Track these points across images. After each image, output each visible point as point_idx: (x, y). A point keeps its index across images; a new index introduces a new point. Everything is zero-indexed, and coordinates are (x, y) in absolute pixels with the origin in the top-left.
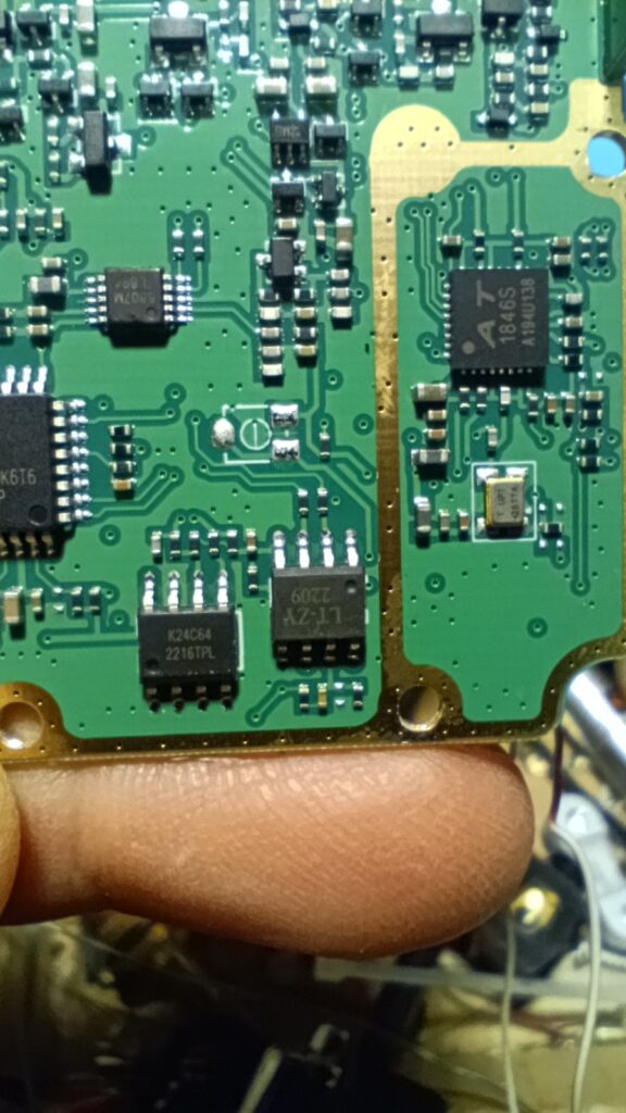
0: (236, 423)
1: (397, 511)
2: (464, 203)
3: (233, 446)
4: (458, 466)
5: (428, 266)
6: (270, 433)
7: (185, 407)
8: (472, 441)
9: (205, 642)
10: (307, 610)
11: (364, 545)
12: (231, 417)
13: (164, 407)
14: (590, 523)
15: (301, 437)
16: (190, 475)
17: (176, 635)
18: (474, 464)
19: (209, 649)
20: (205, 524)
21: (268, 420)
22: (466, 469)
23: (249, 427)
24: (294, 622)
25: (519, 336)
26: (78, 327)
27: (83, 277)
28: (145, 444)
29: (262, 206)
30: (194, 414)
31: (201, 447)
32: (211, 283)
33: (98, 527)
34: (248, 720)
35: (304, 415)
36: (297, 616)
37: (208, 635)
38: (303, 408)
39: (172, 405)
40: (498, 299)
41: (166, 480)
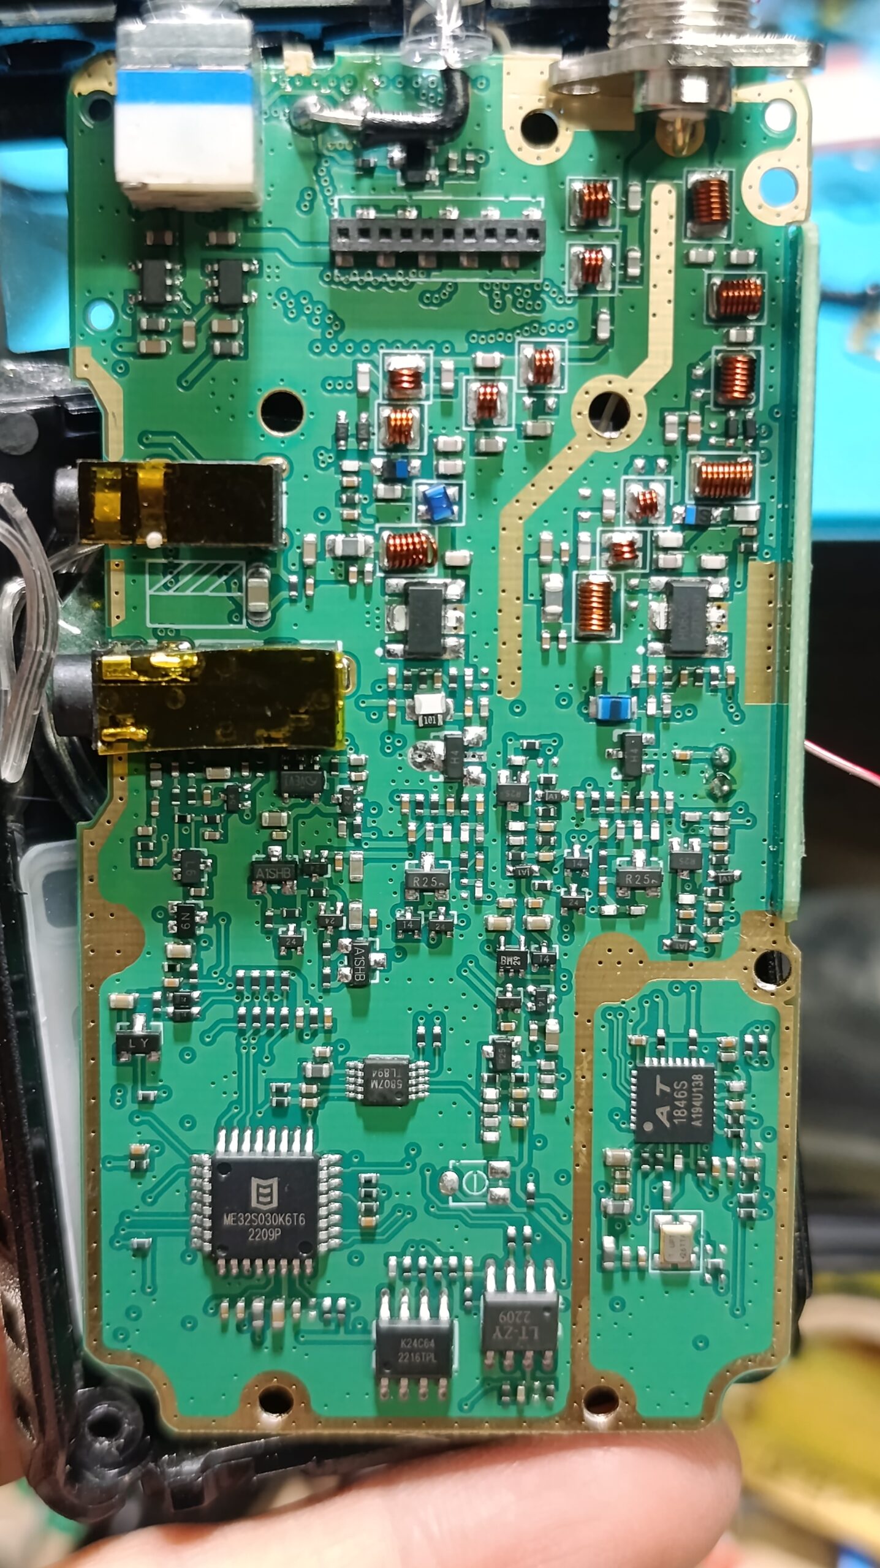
0: (461, 1176)
1: (588, 1246)
2: (649, 1008)
3: (458, 1193)
4: (639, 1212)
5: (621, 1058)
6: (487, 1182)
7: (420, 1161)
8: (651, 1192)
9: (429, 1350)
10: (511, 1328)
11: (560, 1272)
12: (456, 1170)
13: (403, 1161)
14: (747, 1260)
15: (512, 1187)
16: (421, 1212)
17: (407, 1344)
18: (652, 1211)
19: (432, 1355)
20: (432, 1252)
21: (486, 1173)
22: (646, 1216)
23: (471, 1178)
24: (500, 1336)
25: (690, 1119)
26: (340, 1099)
27: (345, 1061)
28: (387, 1190)
29: (488, 1008)
30: (428, 1166)
31: (431, 1192)
32: (446, 1066)
33: (347, 1252)
34: (461, 1409)
35: (514, 1169)
36: (503, 1333)
37: (432, 1344)
38: (514, 1163)
39: (410, 1160)
40: (673, 1090)
41: (403, 1216)
